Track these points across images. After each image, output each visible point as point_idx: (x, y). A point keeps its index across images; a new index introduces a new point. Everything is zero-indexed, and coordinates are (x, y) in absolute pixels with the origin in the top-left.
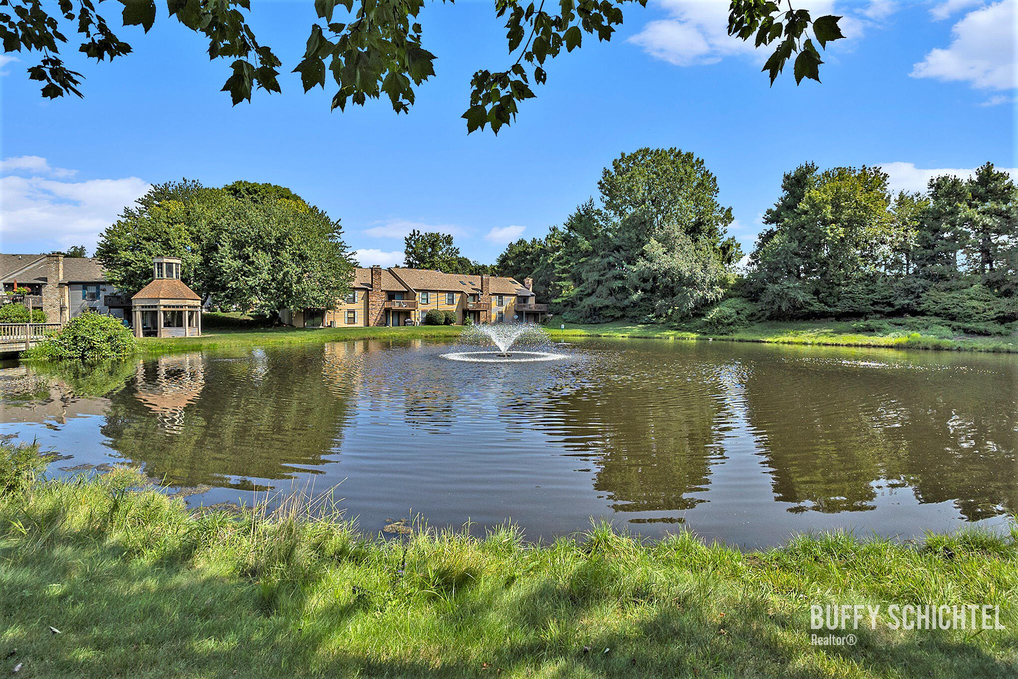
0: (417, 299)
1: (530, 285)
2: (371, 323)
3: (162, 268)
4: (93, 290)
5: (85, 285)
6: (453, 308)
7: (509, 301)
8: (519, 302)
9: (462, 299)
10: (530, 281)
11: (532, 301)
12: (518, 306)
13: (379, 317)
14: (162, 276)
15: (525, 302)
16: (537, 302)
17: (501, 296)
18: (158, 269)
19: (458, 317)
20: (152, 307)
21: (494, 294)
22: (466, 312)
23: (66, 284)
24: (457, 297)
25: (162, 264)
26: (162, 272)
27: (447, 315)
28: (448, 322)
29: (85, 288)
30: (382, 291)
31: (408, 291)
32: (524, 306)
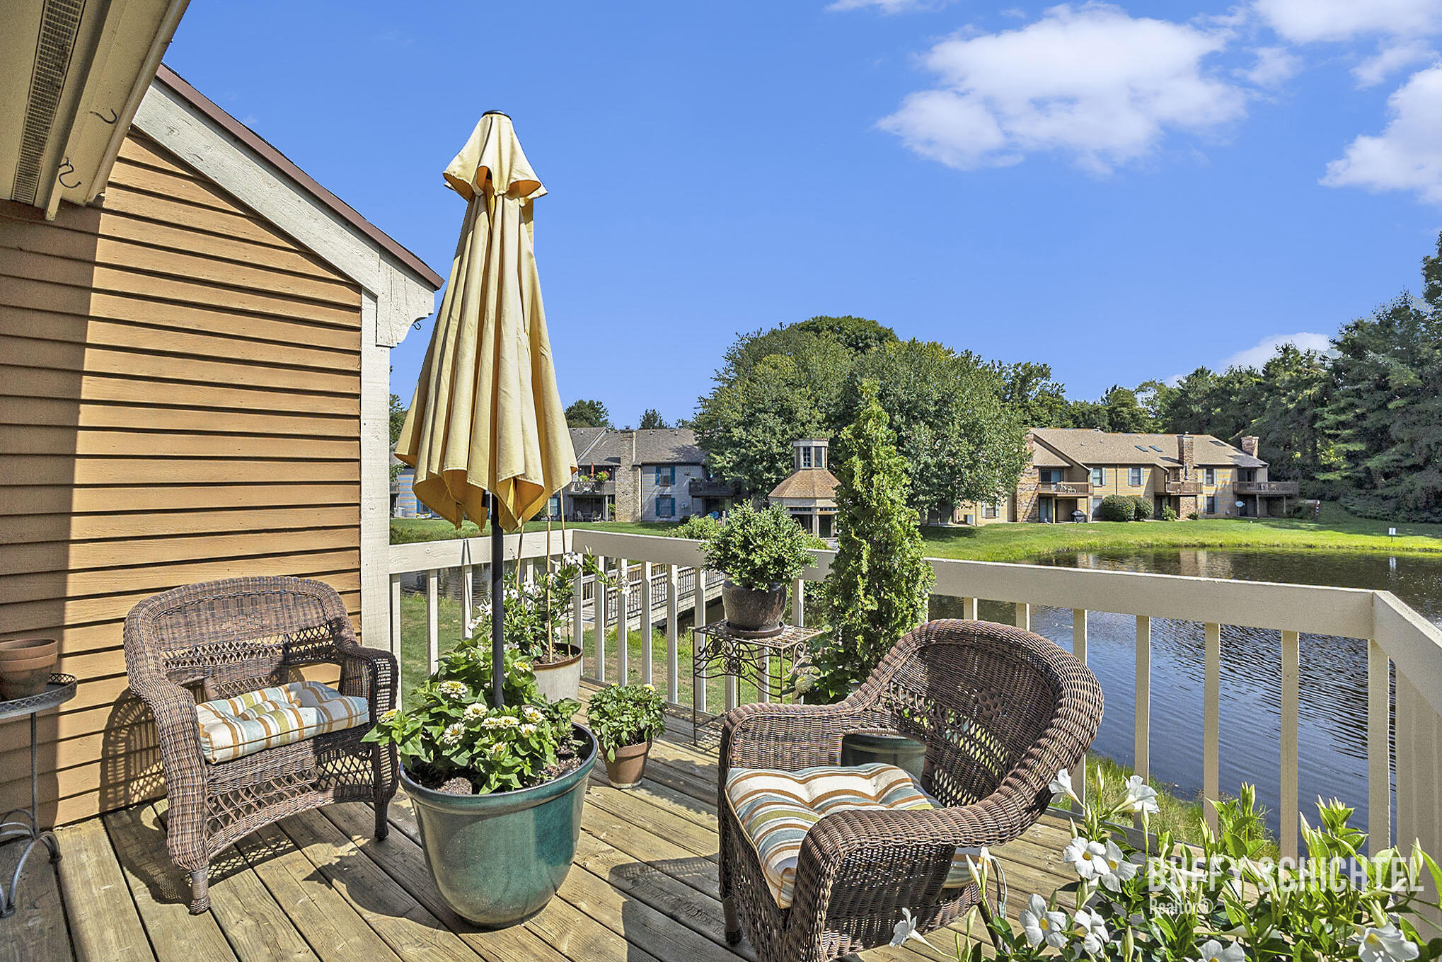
0: (1091, 480)
1: (1253, 449)
2: (1020, 516)
3: (809, 455)
4: (666, 472)
5: (659, 466)
6: (1140, 491)
7: (1225, 478)
8: (1241, 478)
9: (1153, 476)
10: (1255, 440)
11: (1262, 476)
12: (1240, 486)
13: (1030, 508)
14: (809, 465)
15: (1249, 480)
16: (1272, 477)
17: (1210, 469)
18: (805, 455)
19: (1150, 507)
20: (805, 509)
21: (1201, 466)
22: (1159, 498)
23: (640, 466)
24: (1146, 473)
25: (809, 448)
26: (809, 460)
27: (1137, 504)
28: (1140, 515)
29: (658, 471)
30: (1035, 467)
31: (1072, 466)
32: (1249, 485)
